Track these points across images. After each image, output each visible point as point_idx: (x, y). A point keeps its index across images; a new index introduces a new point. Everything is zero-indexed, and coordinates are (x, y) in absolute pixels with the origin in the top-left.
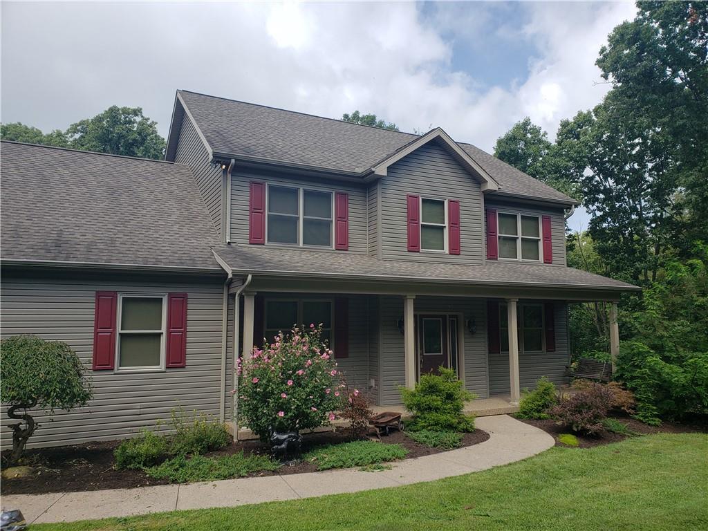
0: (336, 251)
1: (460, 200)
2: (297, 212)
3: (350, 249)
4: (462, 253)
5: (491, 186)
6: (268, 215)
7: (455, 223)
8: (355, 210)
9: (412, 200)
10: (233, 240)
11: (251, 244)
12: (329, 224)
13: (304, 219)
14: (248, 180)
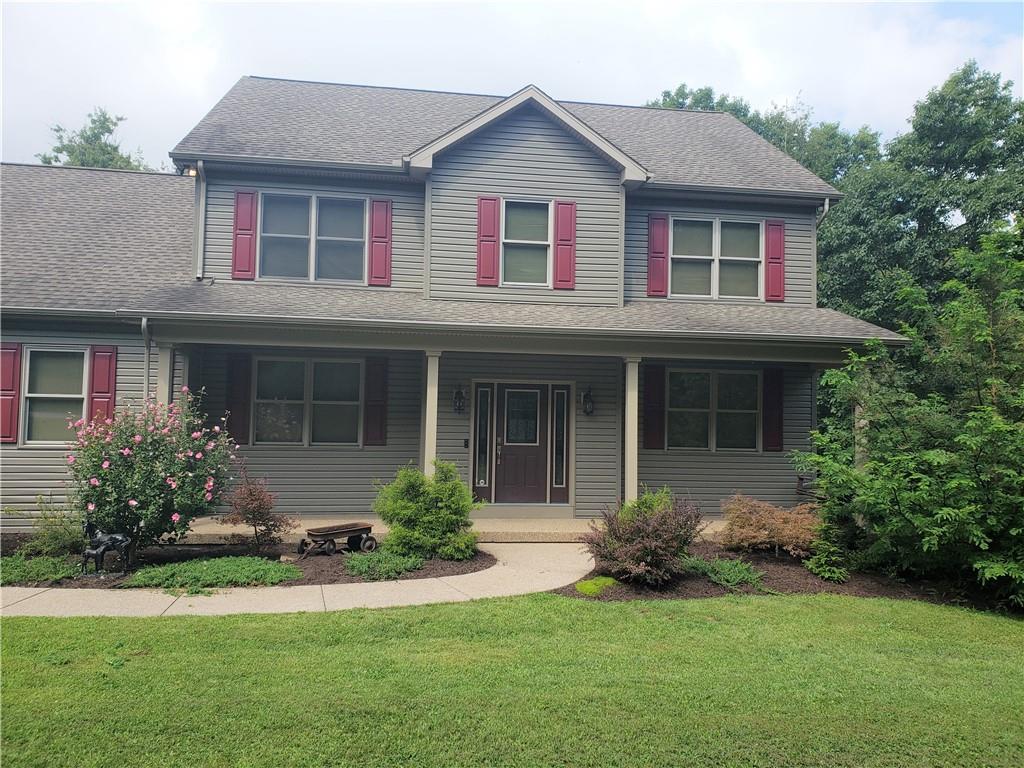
0: (370, 288)
1: (577, 200)
2: (307, 232)
3: (394, 284)
4: (577, 287)
5: (633, 173)
6: (262, 238)
7: (566, 240)
8: (402, 224)
9: (487, 205)
10: (207, 275)
11: (234, 279)
12: (360, 247)
13: (318, 242)
14: (232, 189)
